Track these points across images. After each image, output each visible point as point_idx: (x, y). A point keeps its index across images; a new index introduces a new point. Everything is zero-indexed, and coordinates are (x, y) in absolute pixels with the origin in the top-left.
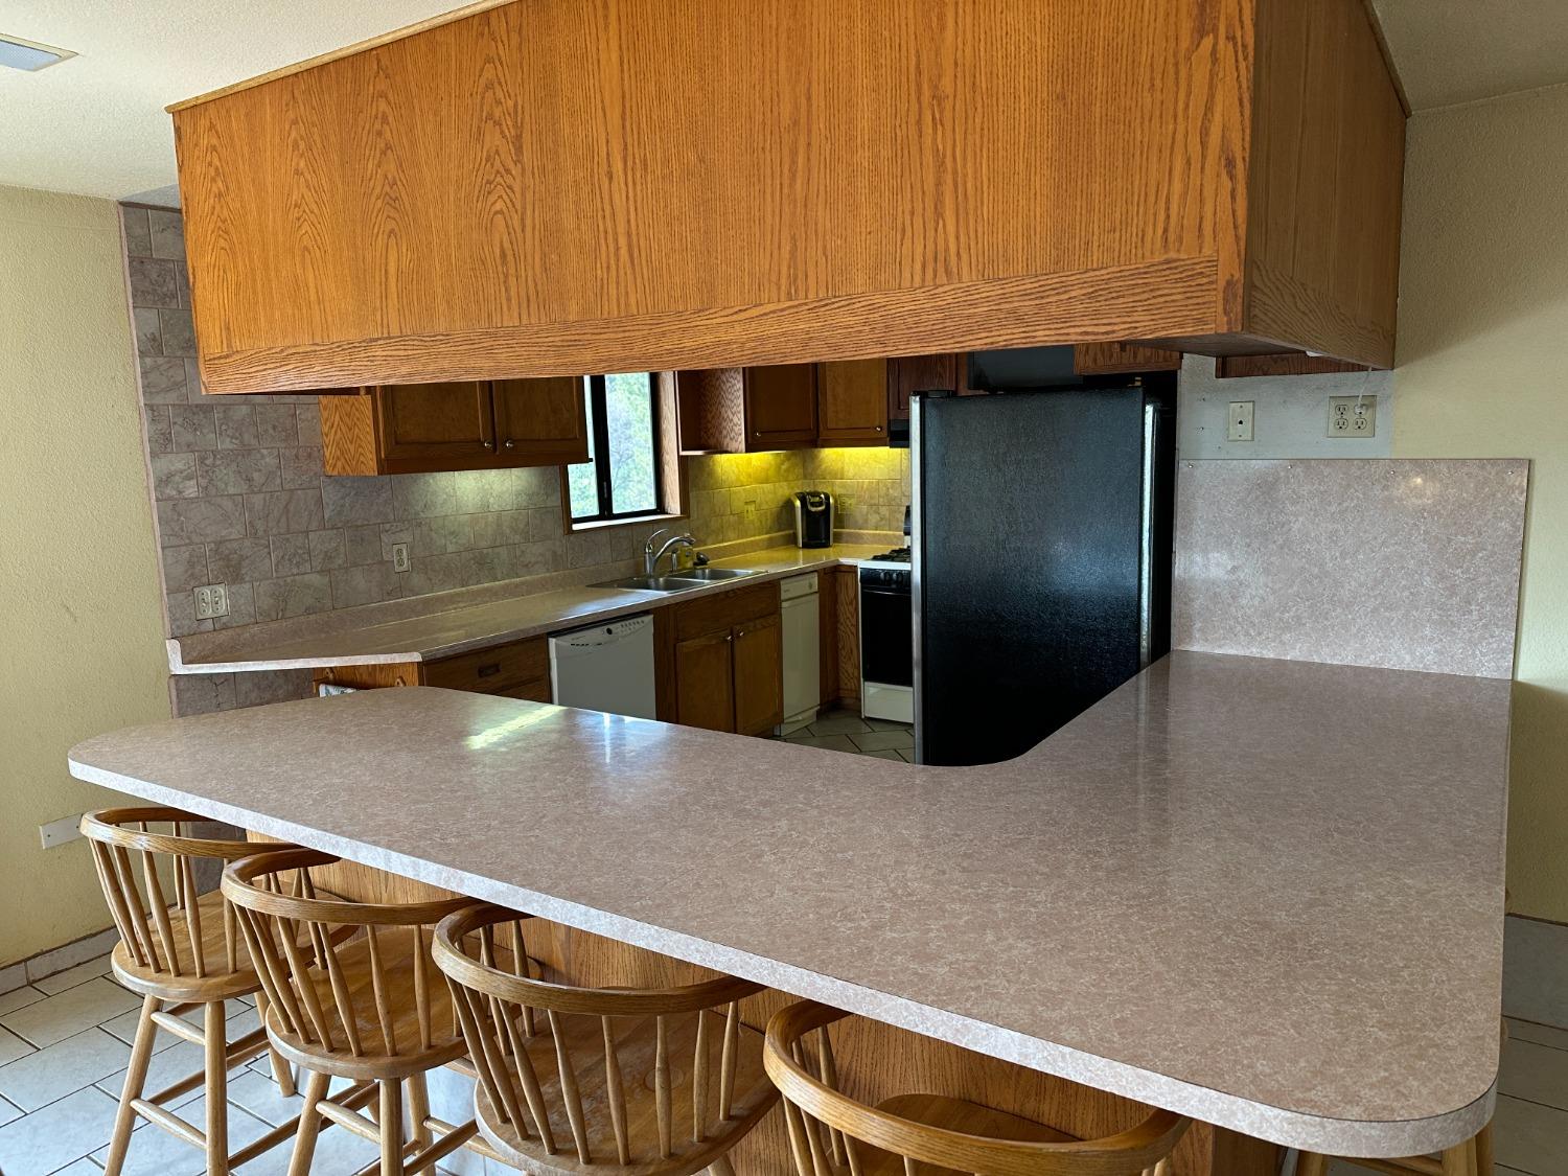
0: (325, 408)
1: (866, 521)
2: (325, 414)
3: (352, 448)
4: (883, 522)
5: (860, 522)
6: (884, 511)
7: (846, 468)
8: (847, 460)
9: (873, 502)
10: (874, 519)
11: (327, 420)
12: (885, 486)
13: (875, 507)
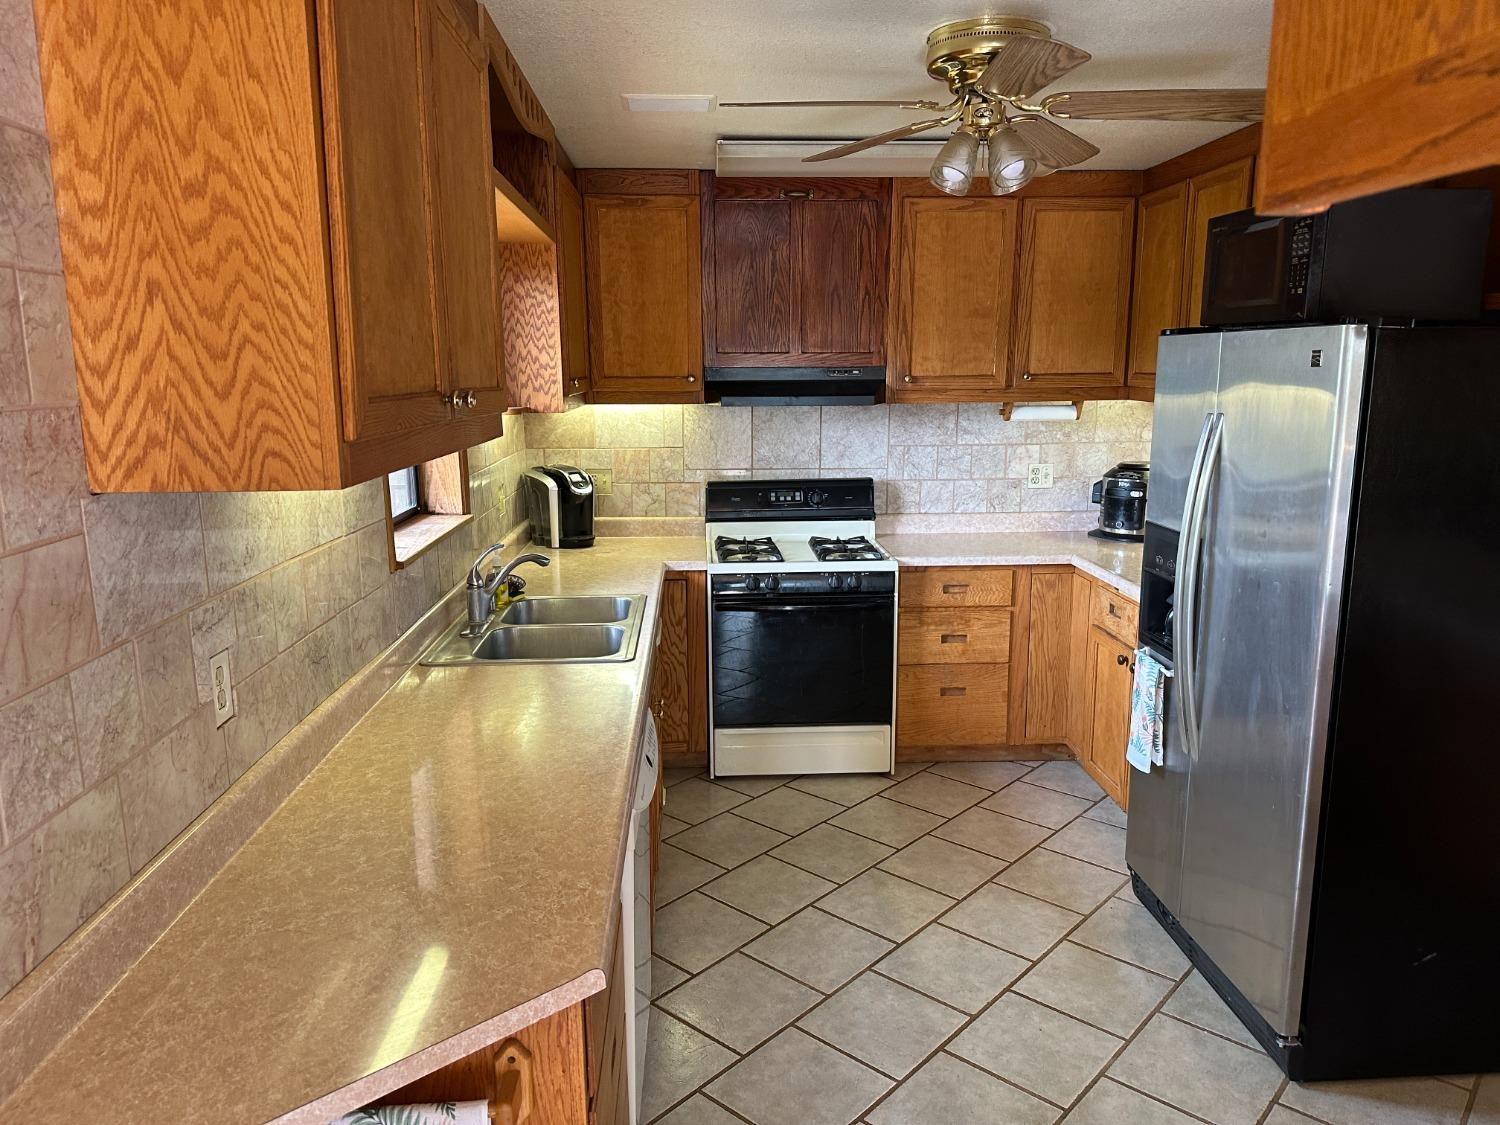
0: (95, 288)
1: (630, 505)
2: (98, 308)
3: (226, 413)
4: (657, 505)
5: (621, 505)
6: (658, 490)
7: (598, 433)
8: (599, 422)
9: (639, 478)
10: (642, 502)
11: (107, 323)
12: (660, 456)
13: (644, 486)
